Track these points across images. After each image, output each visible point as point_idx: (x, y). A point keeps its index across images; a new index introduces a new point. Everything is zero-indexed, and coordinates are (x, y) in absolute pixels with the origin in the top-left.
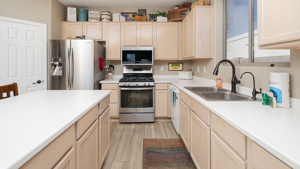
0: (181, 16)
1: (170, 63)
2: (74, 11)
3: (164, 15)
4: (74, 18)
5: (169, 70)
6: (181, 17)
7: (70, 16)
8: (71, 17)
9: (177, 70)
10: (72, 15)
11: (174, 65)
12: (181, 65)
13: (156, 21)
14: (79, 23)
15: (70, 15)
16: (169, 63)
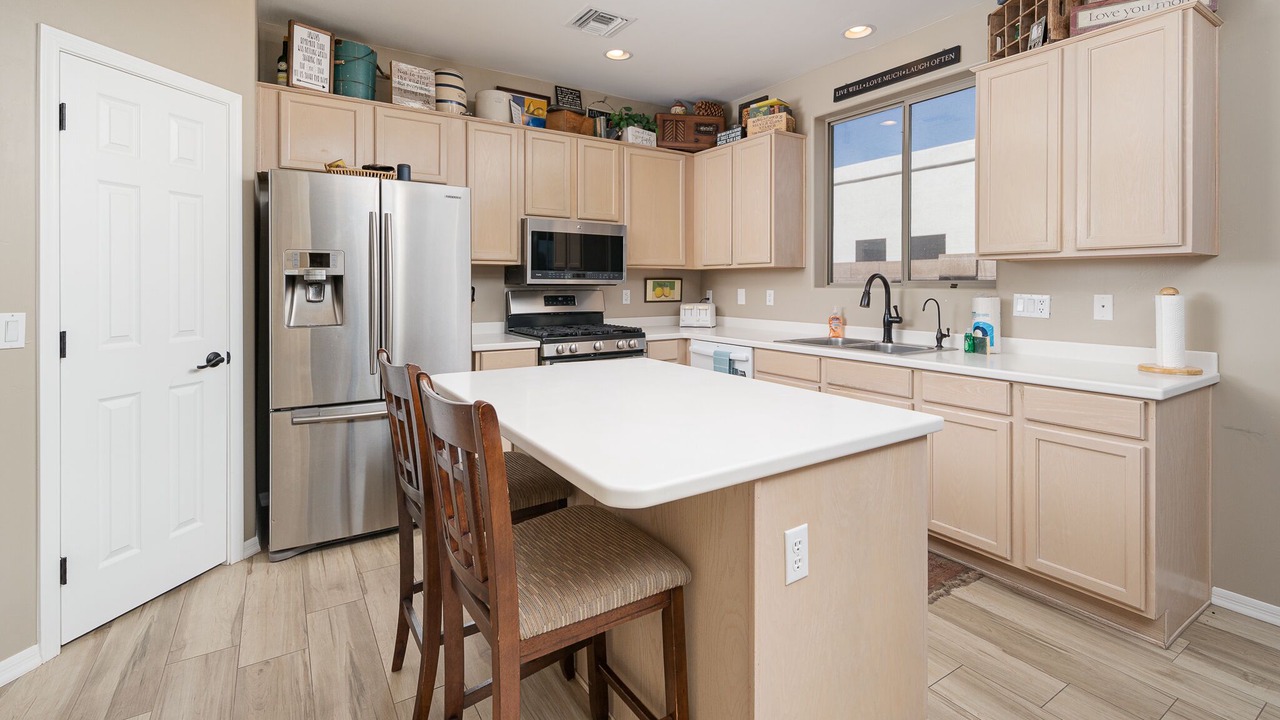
0: (697, 137)
1: (649, 276)
2: (322, 47)
3: (646, 124)
4: (321, 75)
5: (646, 301)
6: (697, 141)
7: (302, 66)
8: (306, 70)
9: (666, 299)
10: (311, 64)
11: (661, 285)
12: (678, 283)
13: (619, 138)
14: (341, 102)
15: (306, 63)
16: (646, 280)
